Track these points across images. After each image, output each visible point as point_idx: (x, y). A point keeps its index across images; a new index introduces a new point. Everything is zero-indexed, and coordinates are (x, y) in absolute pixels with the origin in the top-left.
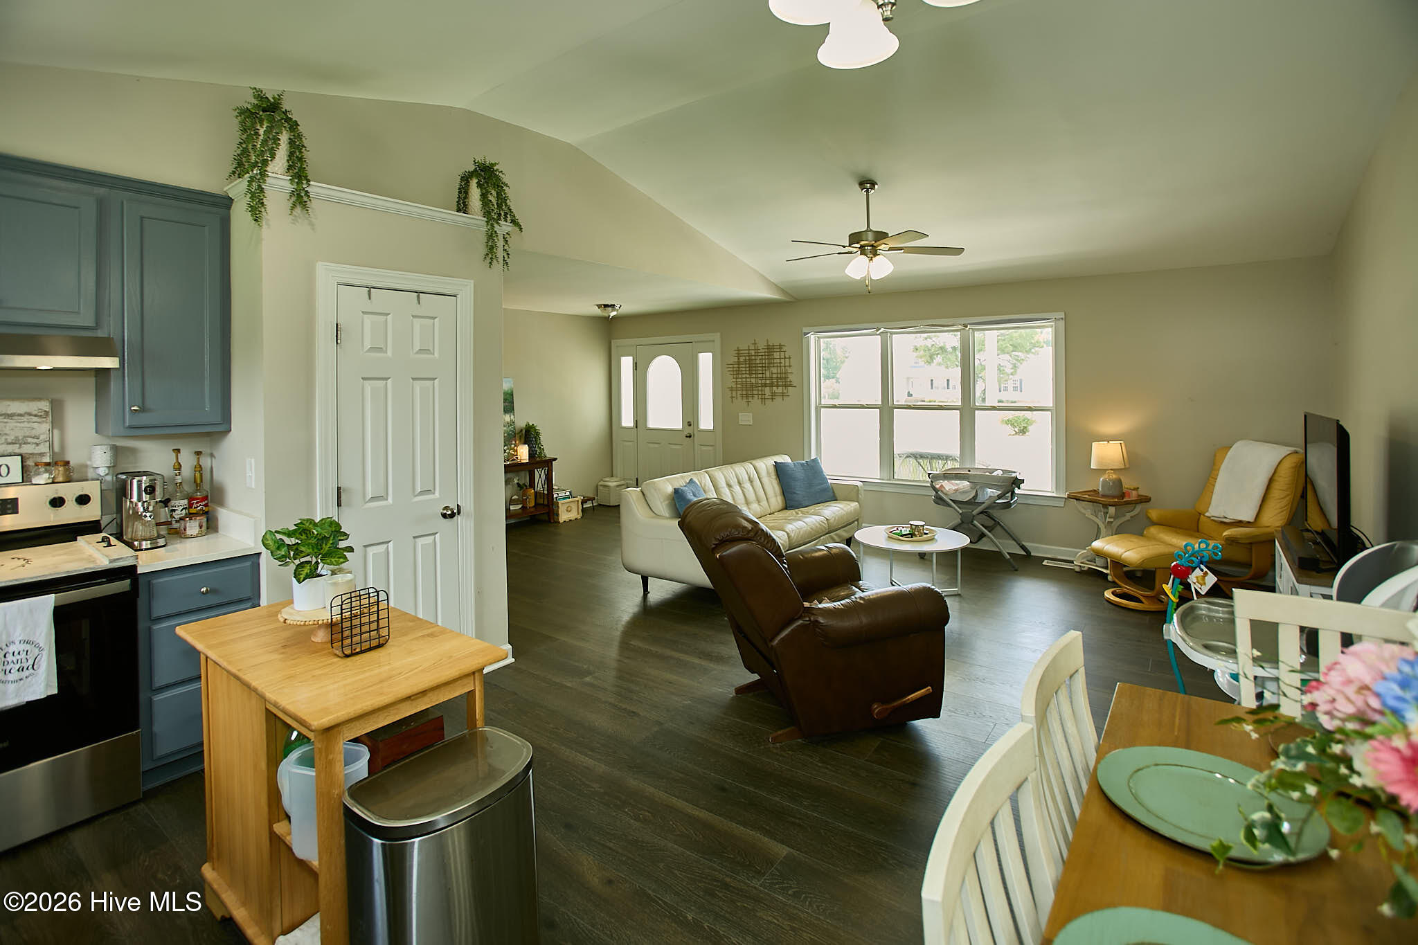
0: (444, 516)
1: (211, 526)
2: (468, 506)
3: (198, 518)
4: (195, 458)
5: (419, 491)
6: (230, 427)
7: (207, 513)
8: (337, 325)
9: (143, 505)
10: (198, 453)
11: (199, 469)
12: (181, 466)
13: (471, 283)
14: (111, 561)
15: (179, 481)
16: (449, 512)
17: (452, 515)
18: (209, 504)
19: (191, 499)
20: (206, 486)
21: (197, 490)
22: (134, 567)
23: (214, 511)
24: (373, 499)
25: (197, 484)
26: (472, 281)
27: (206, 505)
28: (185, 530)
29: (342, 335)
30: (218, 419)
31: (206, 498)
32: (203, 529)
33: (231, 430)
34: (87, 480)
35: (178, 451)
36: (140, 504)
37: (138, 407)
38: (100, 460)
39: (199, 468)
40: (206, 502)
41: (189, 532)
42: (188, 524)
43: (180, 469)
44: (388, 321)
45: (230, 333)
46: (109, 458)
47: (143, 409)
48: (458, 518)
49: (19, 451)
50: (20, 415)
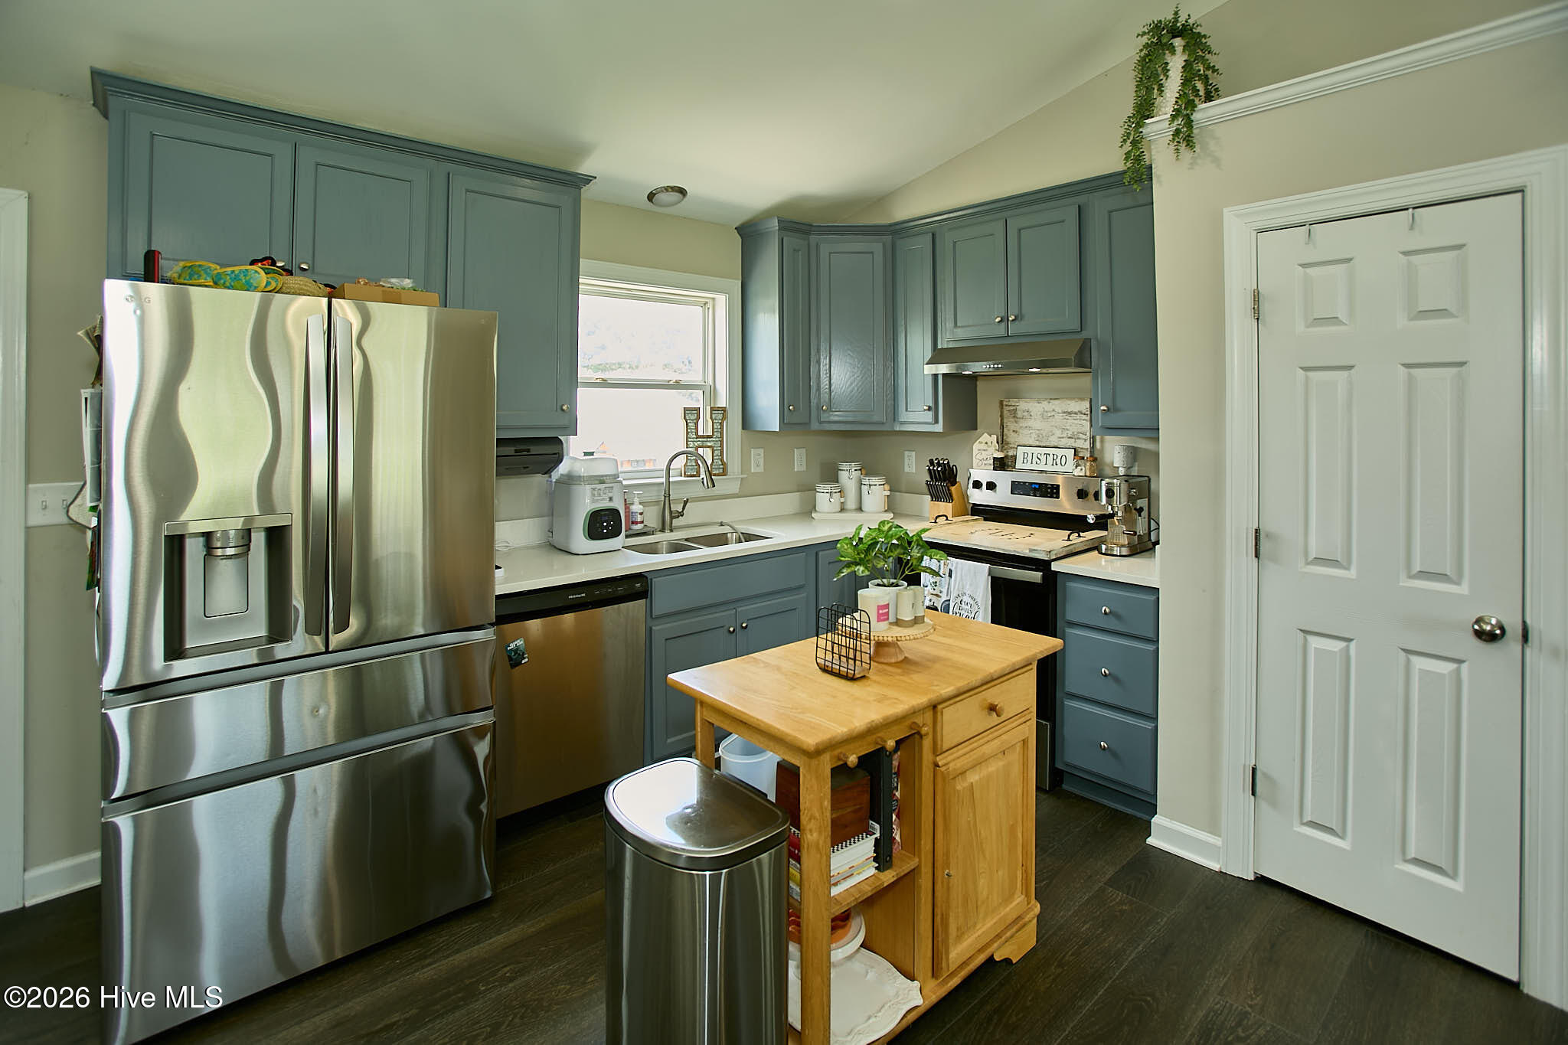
5: (1419, 570)
14: (1031, 550)
22: (1048, 563)
24: (1320, 560)
29: (1265, 307)
33: (1158, 437)
37: (1107, 407)
47: (1109, 410)
49: (1074, 445)
50: (1076, 413)
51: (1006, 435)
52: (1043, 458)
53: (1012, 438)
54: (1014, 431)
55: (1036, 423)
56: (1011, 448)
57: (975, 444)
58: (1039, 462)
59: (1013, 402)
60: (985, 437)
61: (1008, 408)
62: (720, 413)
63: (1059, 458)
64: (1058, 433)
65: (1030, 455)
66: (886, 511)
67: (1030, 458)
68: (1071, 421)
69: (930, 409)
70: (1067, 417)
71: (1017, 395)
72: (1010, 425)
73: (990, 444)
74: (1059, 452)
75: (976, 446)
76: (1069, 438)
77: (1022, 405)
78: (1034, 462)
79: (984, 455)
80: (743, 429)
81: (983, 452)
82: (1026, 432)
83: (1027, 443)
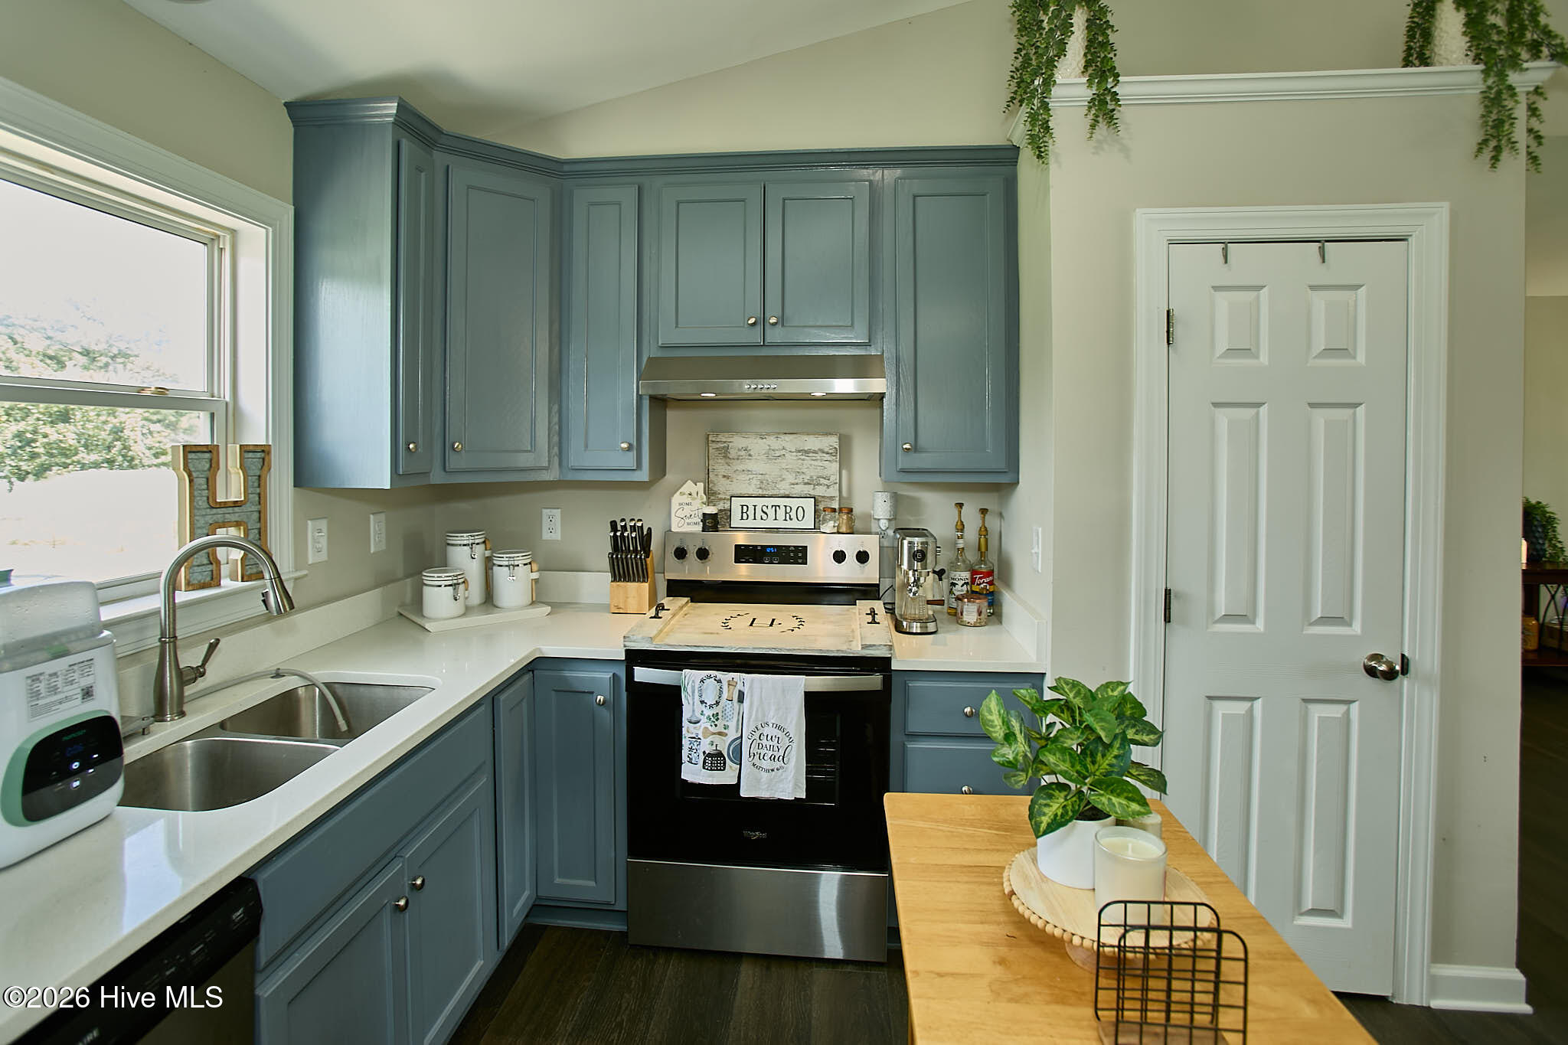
0: (1371, 672)
1: (994, 612)
2: (1427, 657)
3: (978, 601)
4: (979, 516)
5: (1319, 616)
6: (1018, 479)
7: (992, 593)
8: (1168, 312)
9: (914, 575)
10: (984, 511)
11: (984, 533)
12: (964, 526)
13: (1442, 212)
14: (864, 647)
15: (961, 546)
16: (1383, 668)
17: (1390, 675)
18: (995, 582)
19: (974, 572)
20: (992, 557)
21: (981, 561)
22: (888, 661)
23: (1000, 593)
24: (1228, 618)
25: (982, 551)
26: (1446, 205)
27: (991, 583)
28: (962, 615)
29: (1178, 330)
30: (1001, 465)
31: (990, 573)
32: (983, 616)
33: (1018, 482)
34: (870, 533)
35: (961, 505)
36: (911, 573)
37: (911, 445)
38: (881, 509)
39: (984, 531)
40: (991, 578)
41: (966, 618)
42: (965, 607)
43: (962, 530)
44: (1261, 299)
45: (1019, 342)
46: (889, 509)
47: (915, 449)
48: (1404, 682)
49: (812, 493)
50: (815, 452)
51: (713, 482)
52: (771, 512)
53: (722, 486)
54: (724, 476)
55: (758, 466)
56: (721, 499)
57: (675, 495)
58: (764, 517)
59: (722, 437)
60: (689, 487)
61: (715, 446)
62: (257, 457)
63: (794, 511)
64: (791, 478)
65: (751, 509)
66: (533, 603)
67: (751, 512)
68: (808, 462)
69: (630, 448)
70: (803, 457)
71: (729, 429)
72: (720, 467)
73: (694, 495)
74: (794, 503)
75: (676, 499)
76: (806, 484)
77: (737, 442)
78: (758, 517)
79: (687, 511)
80: (295, 486)
81: (686, 507)
82: (743, 477)
83: (744, 492)
